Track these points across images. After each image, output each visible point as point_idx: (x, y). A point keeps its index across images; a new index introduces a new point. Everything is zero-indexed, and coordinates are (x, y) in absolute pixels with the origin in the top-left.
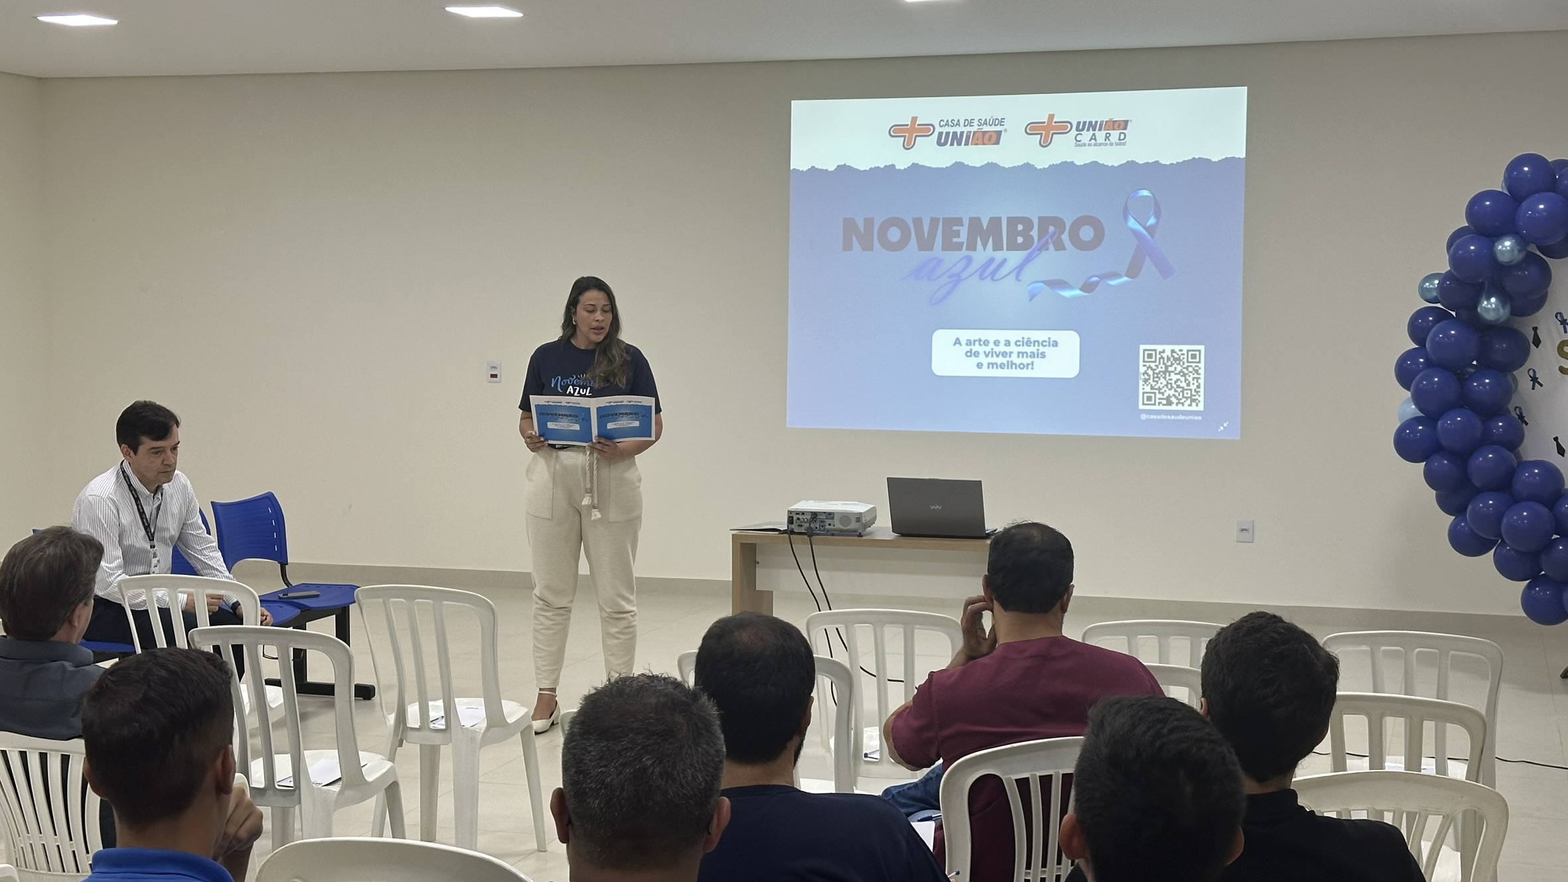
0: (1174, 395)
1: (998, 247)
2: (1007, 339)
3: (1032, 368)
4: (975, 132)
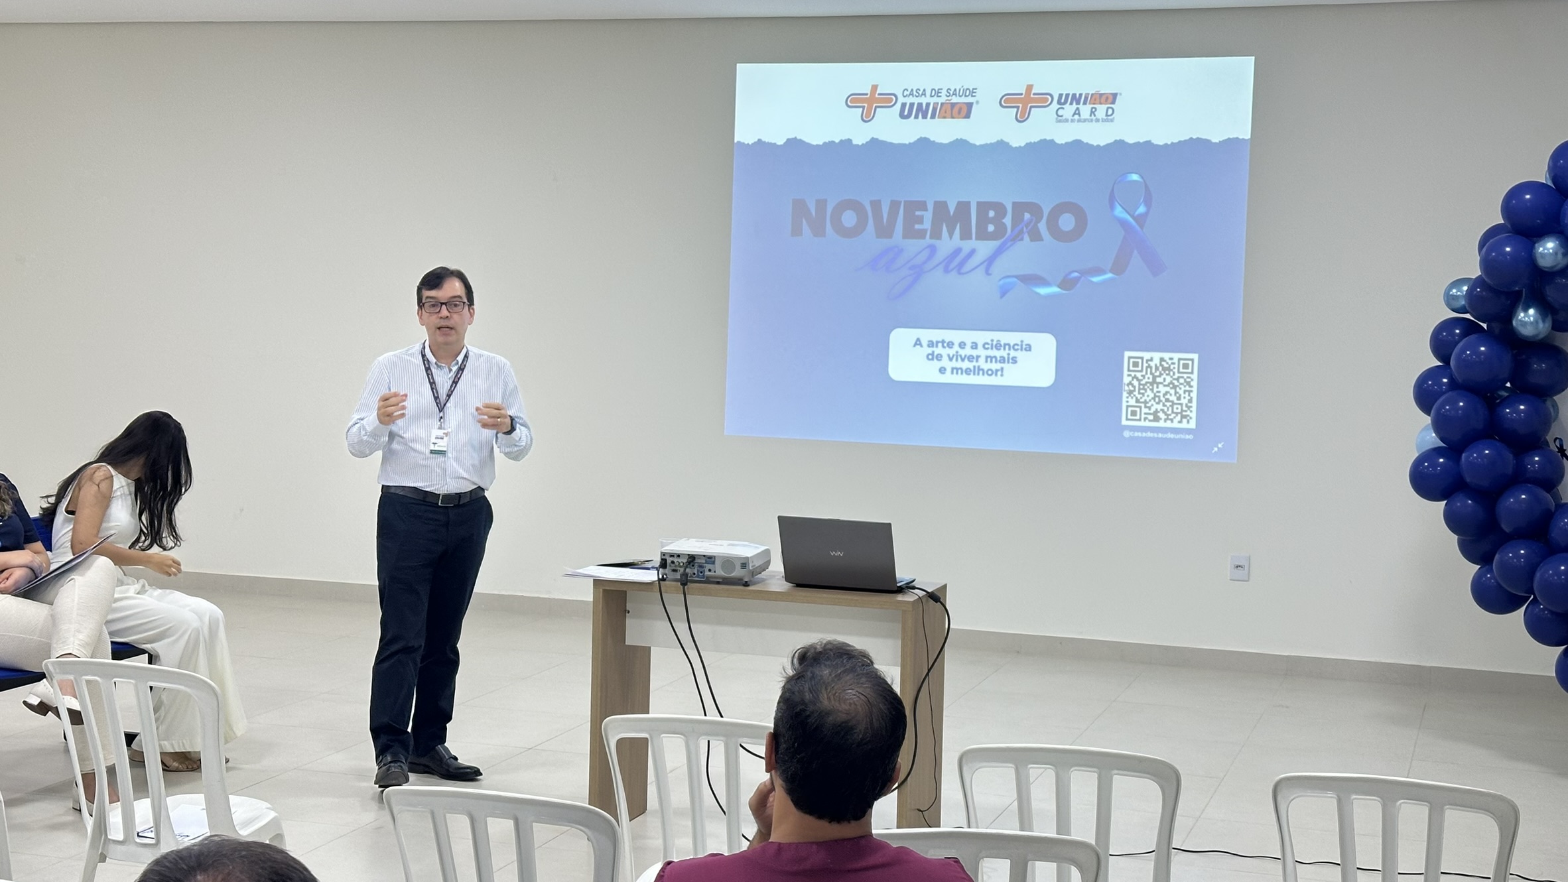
0: (1162, 410)
1: (965, 235)
2: (973, 341)
3: (1002, 375)
4: (942, 104)
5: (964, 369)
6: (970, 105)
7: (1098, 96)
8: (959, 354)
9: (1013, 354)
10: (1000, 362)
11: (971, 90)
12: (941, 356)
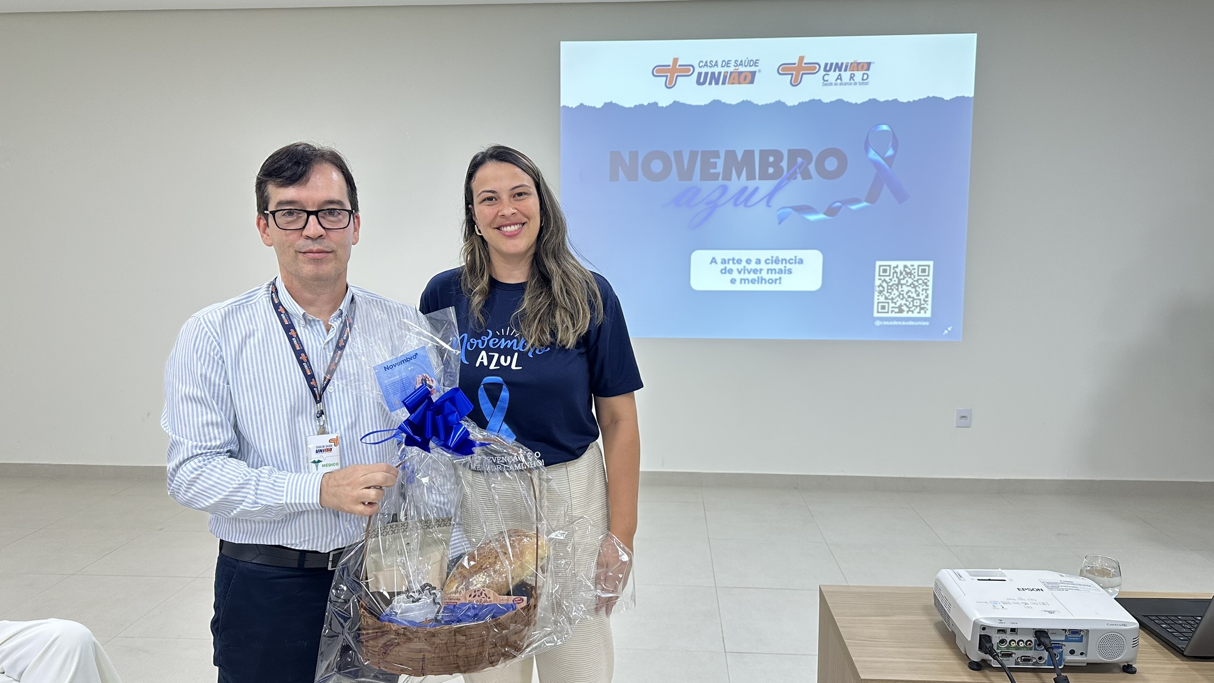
1: (750, 177)
2: (758, 258)
3: (780, 283)
4: (731, 73)
5: (750, 279)
6: (753, 74)
7: (856, 64)
8: (746, 268)
9: (789, 266)
10: (779, 273)
11: (754, 61)
12: (732, 270)
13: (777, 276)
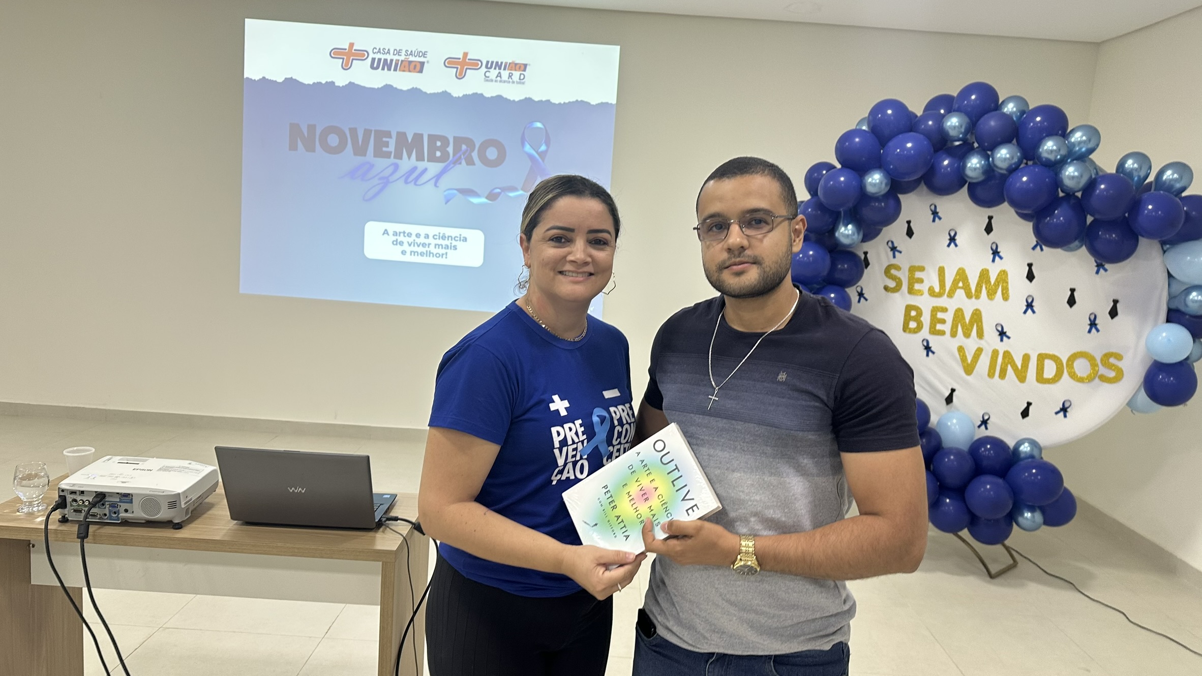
1: (420, 158)
2: (426, 233)
3: (446, 258)
4: (402, 61)
5: (419, 253)
6: (422, 64)
7: (514, 65)
8: (416, 241)
9: (454, 243)
10: (445, 248)
11: (423, 52)
12: (403, 243)
13: (444, 251)
